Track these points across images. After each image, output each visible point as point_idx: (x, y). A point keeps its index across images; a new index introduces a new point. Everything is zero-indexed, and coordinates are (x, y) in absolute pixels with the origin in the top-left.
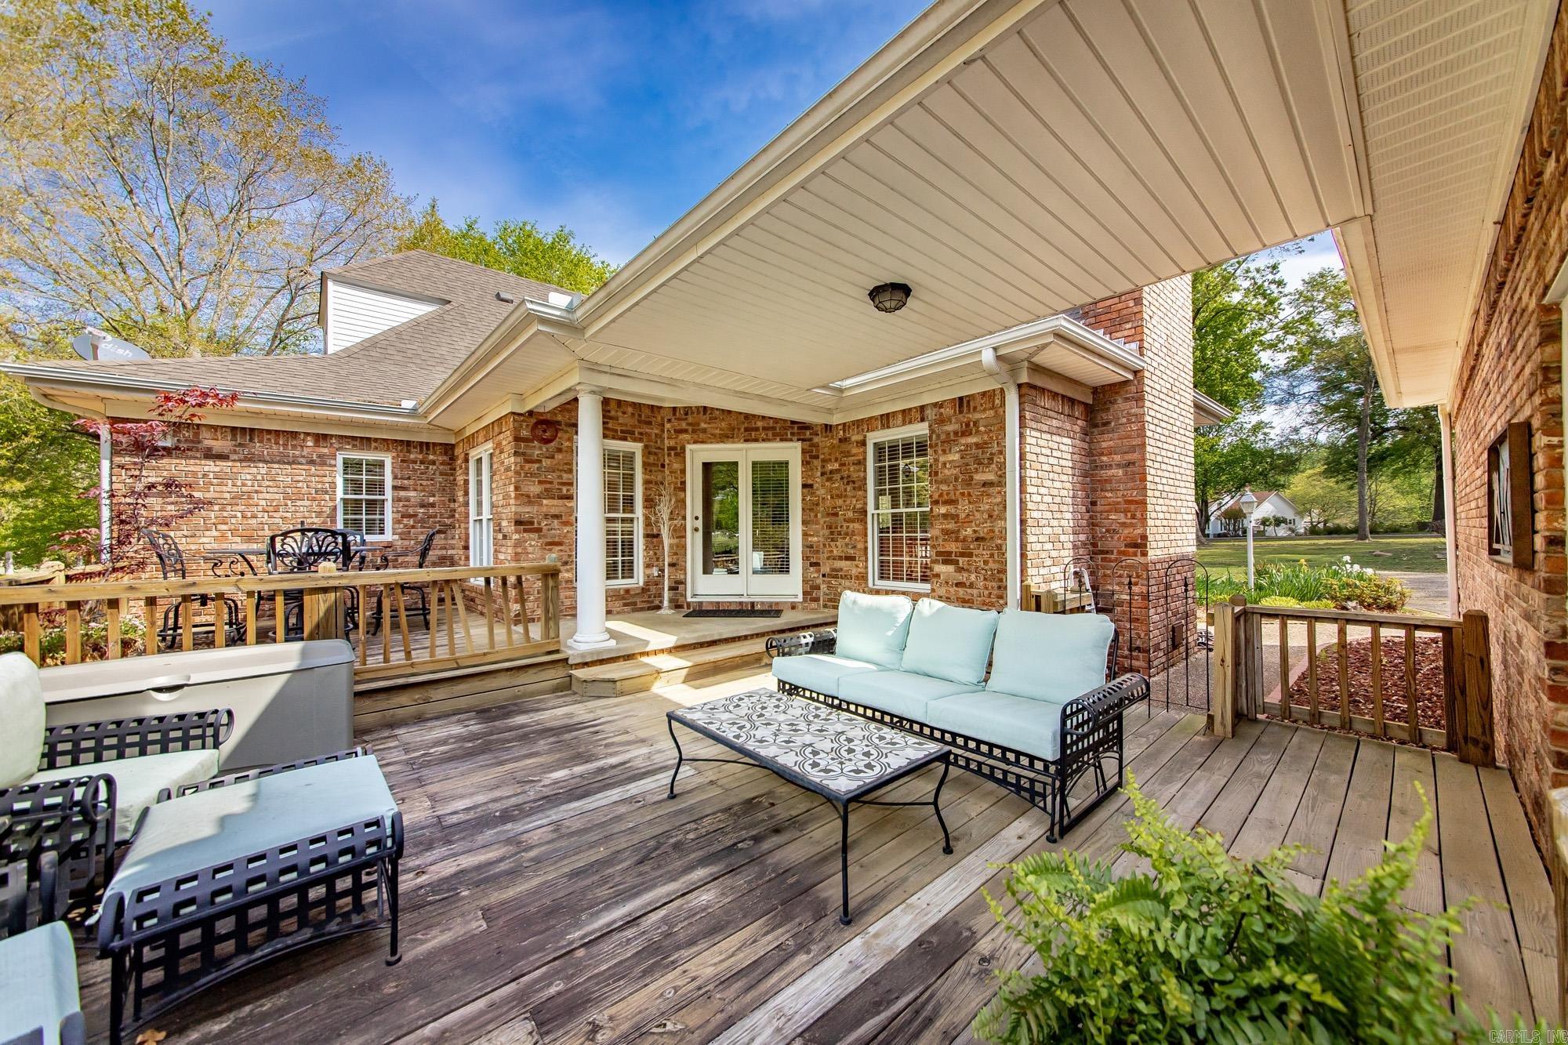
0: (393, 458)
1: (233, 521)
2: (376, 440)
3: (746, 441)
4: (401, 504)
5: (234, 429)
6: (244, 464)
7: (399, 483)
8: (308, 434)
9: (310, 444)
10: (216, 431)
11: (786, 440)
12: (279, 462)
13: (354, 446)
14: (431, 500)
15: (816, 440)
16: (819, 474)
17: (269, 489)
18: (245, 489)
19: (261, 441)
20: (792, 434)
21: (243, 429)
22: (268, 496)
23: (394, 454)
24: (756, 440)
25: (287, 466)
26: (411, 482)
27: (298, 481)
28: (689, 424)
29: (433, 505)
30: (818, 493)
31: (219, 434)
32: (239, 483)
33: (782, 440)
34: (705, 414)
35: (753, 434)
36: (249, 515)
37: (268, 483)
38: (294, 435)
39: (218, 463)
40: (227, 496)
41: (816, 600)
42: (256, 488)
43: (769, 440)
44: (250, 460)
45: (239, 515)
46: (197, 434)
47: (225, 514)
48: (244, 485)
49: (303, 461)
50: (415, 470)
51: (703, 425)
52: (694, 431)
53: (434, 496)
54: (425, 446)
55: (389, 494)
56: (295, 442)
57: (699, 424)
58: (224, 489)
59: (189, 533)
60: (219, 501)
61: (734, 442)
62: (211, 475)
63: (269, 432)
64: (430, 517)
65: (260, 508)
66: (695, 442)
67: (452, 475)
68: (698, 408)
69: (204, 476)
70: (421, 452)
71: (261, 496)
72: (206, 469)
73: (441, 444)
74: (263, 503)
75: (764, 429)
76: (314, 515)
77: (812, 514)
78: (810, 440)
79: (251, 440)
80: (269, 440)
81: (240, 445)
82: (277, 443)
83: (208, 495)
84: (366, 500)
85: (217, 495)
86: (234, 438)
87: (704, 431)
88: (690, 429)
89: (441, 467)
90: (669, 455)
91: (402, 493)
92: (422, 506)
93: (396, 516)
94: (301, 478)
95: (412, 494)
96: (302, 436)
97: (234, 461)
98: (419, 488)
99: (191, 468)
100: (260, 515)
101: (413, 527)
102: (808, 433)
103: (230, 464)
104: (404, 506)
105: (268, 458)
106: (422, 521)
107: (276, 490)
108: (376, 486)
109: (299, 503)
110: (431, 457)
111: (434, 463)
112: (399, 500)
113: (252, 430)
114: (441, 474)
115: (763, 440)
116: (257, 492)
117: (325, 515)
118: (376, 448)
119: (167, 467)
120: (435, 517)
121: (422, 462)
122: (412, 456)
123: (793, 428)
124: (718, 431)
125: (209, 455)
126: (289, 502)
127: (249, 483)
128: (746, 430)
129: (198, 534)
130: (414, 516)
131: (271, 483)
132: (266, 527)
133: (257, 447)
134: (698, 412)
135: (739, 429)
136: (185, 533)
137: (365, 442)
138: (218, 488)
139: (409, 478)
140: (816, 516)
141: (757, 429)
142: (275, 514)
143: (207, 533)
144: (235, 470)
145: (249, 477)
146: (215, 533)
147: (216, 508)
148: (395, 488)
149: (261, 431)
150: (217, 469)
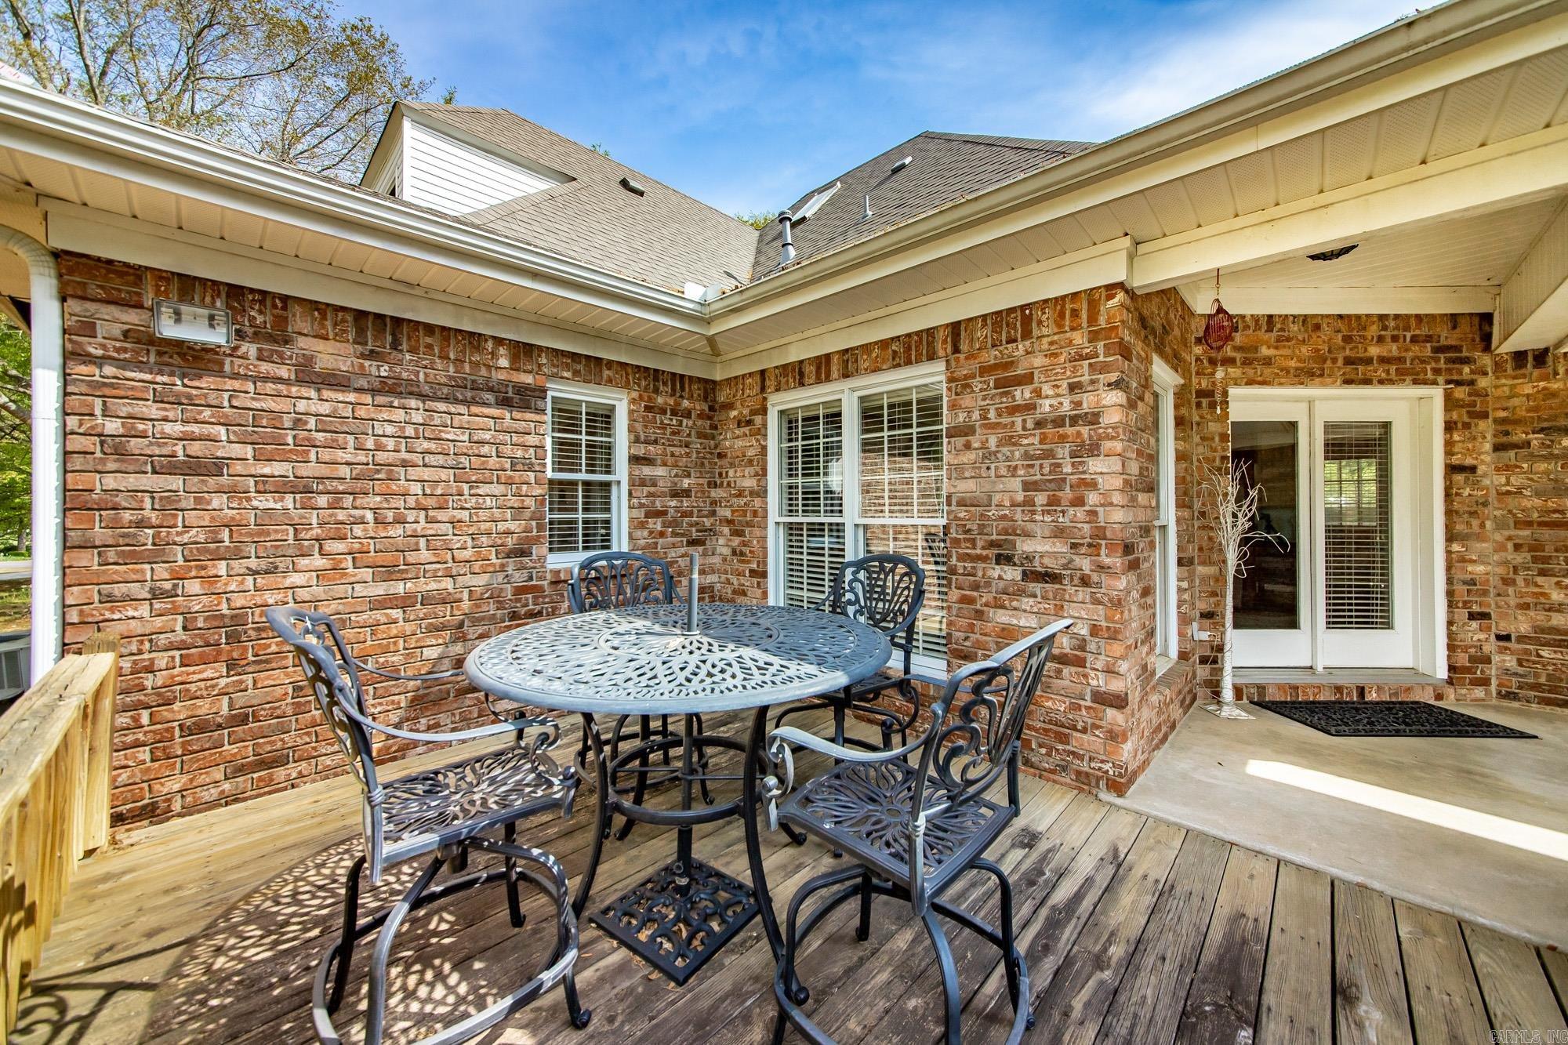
0: (633, 401)
1: (358, 530)
2: (610, 364)
3: (1348, 382)
4: (646, 489)
5: (360, 315)
6: (380, 400)
7: (640, 450)
8: (499, 341)
9: (504, 362)
10: (324, 317)
11: (1425, 382)
12: (445, 399)
13: (576, 373)
14: (686, 483)
15: (1483, 382)
16: (1488, 447)
17: (429, 459)
18: (381, 457)
19: (413, 350)
20: (1437, 371)
21: (380, 317)
22: (427, 474)
23: (635, 395)
24: (1367, 382)
25: (462, 409)
26: (659, 449)
27: (482, 442)
28: (1236, 349)
29: (687, 493)
30: (1486, 482)
31: (329, 324)
32: (370, 444)
33: (1416, 382)
34: (1270, 330)
35: (1361, 368)
36: (390, 515)
37: (426, 445)
38: (474, 340)
39: (327, 394)
40: (345, 471)
41: (1485, 682)
42: (404, 455)
43: (1391, 382)
44: (393, 391)
45: (369, 516)
46: (281, 322)
47: (341, 515)
48: (379, 448)
49: (489, 397)
50: (663, 427)
51: (1265, 351)
52: (1246, 362)
53: (689, 476)
54: (679, 381)
55: (622, 470)
56: (476, 358)
57: (1256, 349)
58: (340, 455)
59: (263, 564)
60: (330, 485)
61: (1324, 385)
62: (312, 423)
63: (430, 329)
64: (685, 514)
65: (411, 502)
66: (1250, 383)
67: (713, 438)
68: (1256, 319)
69: (298, 423)
70: (673, 395)
71: (413, 473)
72: (302, 406)
73: (699, 380)
74: (417, 488)
75: (1383, 360)
76: (508, 514)
77: (1475, 523)
78: (1472, 383)
79: (395, 345)
80: (430, 347)
81: (372, 355)
82: (444, 357)
83: (305, 470)
84: (586, 483)
85: (324, 470)
86: (360, 340)
87: (1268, 362)
88: (1238, 356)
89: (699, 423)
90: (1199, 405)
91: (647, 471)
92: (675, 494)
93: (636, 513)
94: (487, 436)
95: (660, 471)
96: (490, 345)
97: (360, 390)
98: (670, 460)
99: (269, 404)
100: (411, 516)
101: (662, 534)
102: (1466, 369)
103: (351, 397)
104: (650, 495)
105: (426, 389)
106: (674, 523)
107: (440, 460)
108: (601, 457)
109: (483, 489)
110: (686, 403)
111: (688, 414)
112: (643, 483)
113: (398, 322)
114: (700, 435)
115: (1381, 382)
116: (405, 464)
117: (527, 514)
118: (610, 381)
119: (212, 399)
120: (691, 514)
121: (674, 413)
122: (660, 400)
123: (1437, 360)
124: (1293, 364)
125: (309, 376)
126: (466, 487)
127: (391, 444)
128: (1348, 361)
129: (282, 564)
130: (661, 513)
131: (432, 446)
132: (422, 542)
133: (408, 365)
134: (1258, 326)
135: (1334, 361)
136: (253, 563)
137: (591, 368)
138: (326, 454)
139: (656, 442)
140: (1482, 525)
141: (1369, 361)
142: (441, 515)
143: (303, 562)
144: (362, 412)
145: (390, 429)
146: (319, 562)
147: (322, 501)
148: (635, 460)
149: (416, 325)
150: (325, 408)
